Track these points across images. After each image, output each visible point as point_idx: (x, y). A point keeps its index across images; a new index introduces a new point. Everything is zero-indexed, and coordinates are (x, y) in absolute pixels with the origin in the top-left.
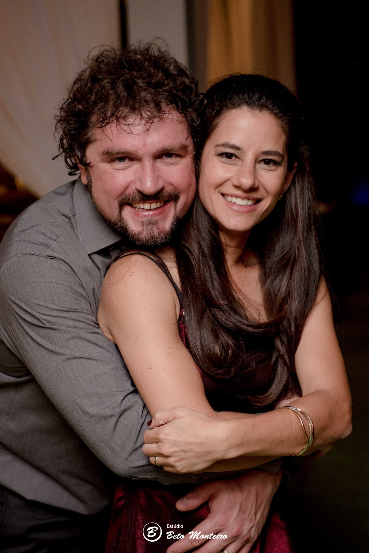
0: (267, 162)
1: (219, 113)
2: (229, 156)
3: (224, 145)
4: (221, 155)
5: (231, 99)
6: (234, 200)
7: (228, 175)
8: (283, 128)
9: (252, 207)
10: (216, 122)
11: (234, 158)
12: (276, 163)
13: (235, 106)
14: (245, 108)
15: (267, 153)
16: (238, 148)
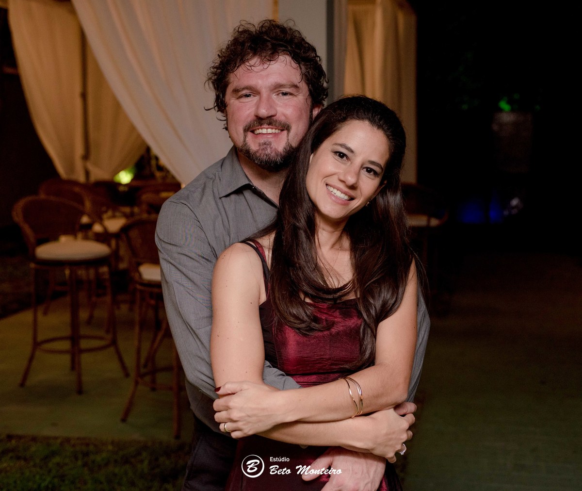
0: (369, 170)
1: (344, 120)
2: (342, 155)
3: (341, 145)
4: (336, 152)
5: (357, 112)
6: (335, 191)
7: (337, 171)
8: (390, 149)
9: (347, 201)
10: (339, 125)
11: (345, 158)
12: (376, 173)
13: (359, 118)
14: (367, 122)
15: (372, 163)
16: (352, 151)
